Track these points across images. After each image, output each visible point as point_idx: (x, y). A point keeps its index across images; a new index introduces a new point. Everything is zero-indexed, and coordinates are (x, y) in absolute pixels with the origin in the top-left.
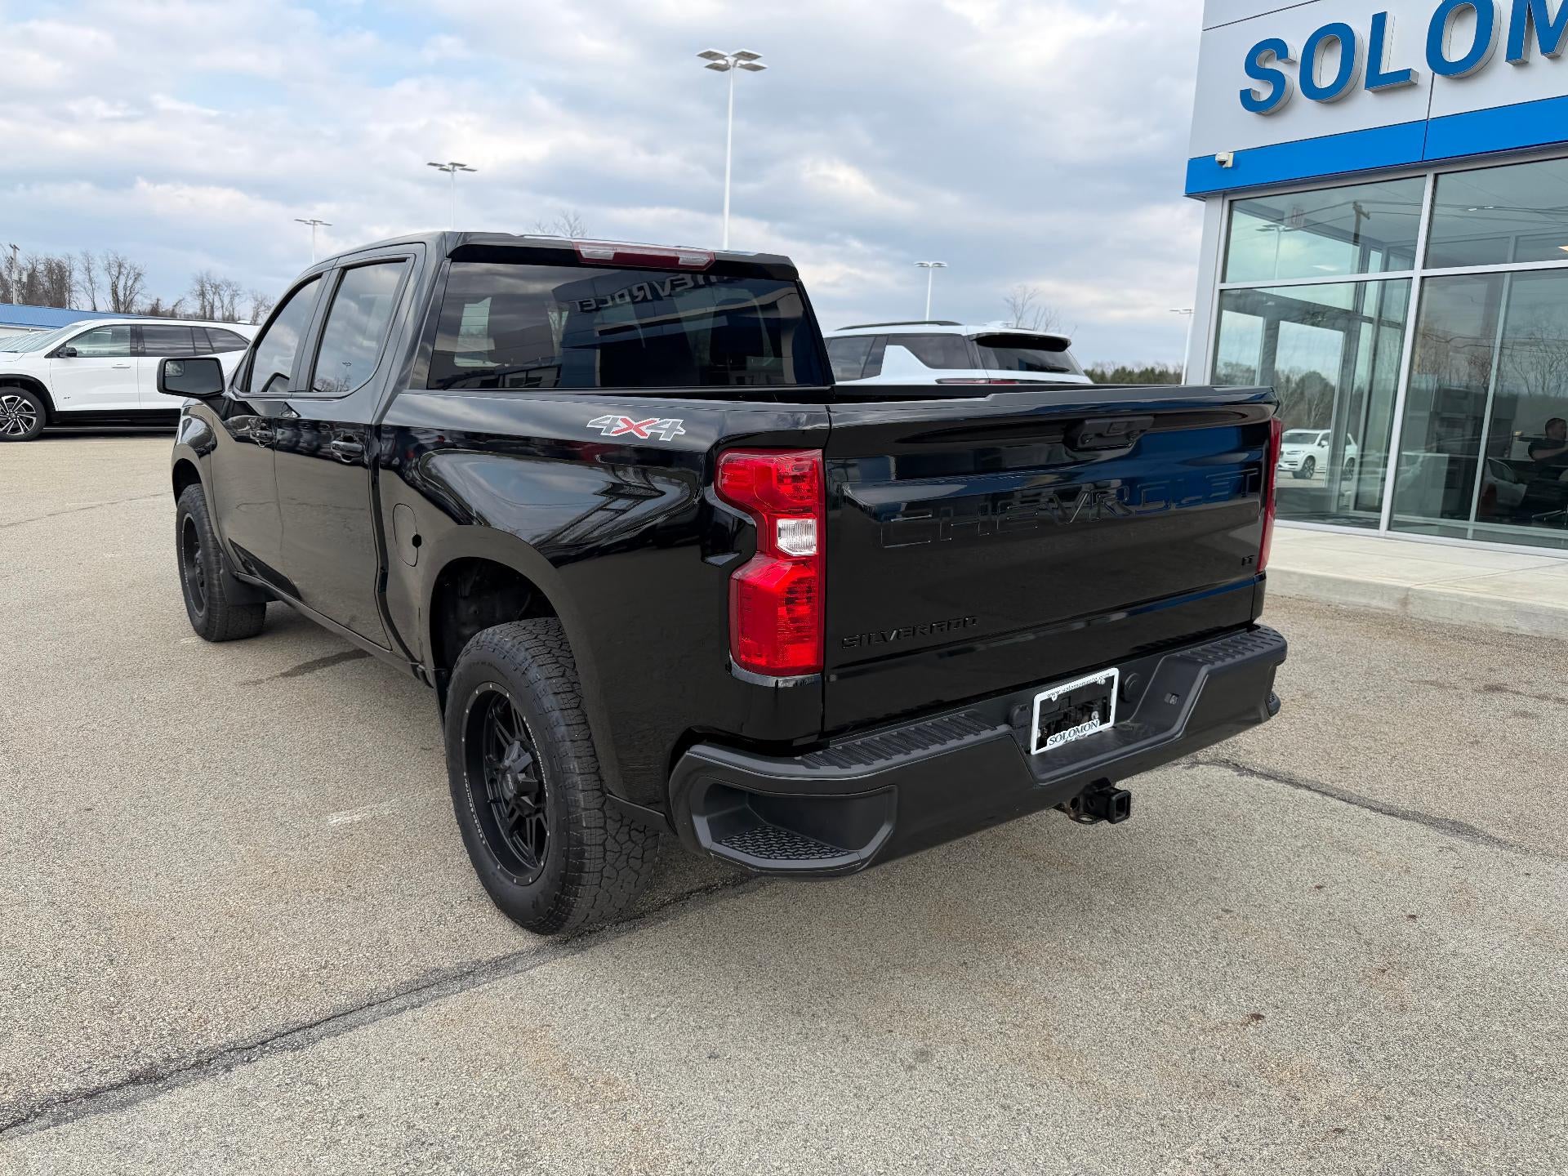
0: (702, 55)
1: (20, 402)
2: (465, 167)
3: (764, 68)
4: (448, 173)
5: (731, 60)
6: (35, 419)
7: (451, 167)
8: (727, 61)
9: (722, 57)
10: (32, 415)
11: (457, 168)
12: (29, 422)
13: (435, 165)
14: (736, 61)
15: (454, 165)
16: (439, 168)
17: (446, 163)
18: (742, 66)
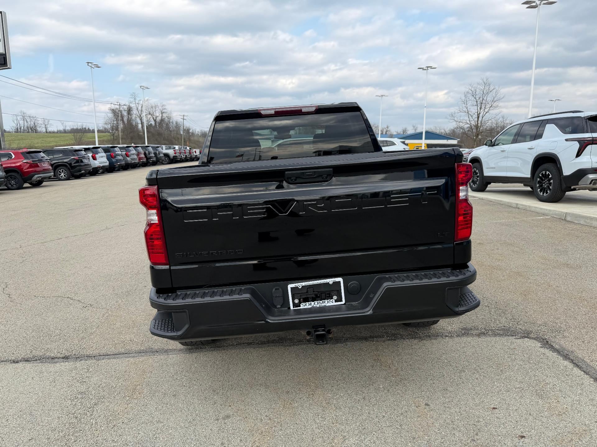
0: (523, 4)
2: (432, 67)
3: (556, 2)
4: (426, 71)
5: (538, 2)
7: (426, 68)
8: (536, 3)
9: (534, 2)
11: (429, 68)
13: (421, 68)
14: (541, 2)
15: (428, 67)
16: (422, 69)
17: (424, 67)
18: (544, 4)
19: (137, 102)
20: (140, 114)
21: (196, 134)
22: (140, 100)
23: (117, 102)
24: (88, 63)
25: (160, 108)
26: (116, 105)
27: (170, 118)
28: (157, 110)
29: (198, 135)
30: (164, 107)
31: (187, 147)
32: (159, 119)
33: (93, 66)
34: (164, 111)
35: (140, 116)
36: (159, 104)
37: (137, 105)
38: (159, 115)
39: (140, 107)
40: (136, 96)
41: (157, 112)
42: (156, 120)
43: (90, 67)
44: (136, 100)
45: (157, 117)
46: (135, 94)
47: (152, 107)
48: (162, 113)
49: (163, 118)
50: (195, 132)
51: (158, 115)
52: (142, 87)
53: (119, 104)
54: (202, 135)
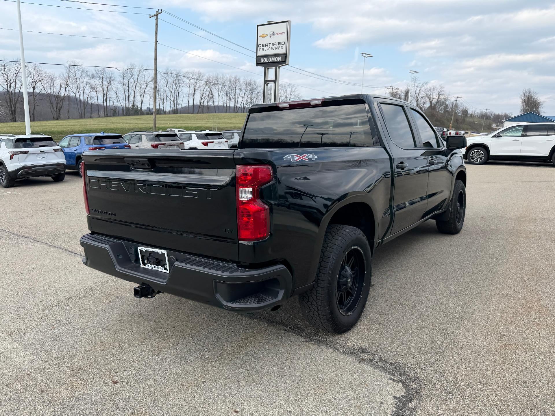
1: (480, 152)
6: (483, 158)
10: (483, 156)
12: (481, 159)
19: (416, 85)
20: (417, 96)
21: (475, 116)
22: (420, 83)
23: (391, 87)
24: (363, 53)
25: (438, 90)
26: (389, 89)
27: (447, 99)
28: (434, 92)
29: (478, 116)
30: (442, 89)
31: (445, 129)
32: (434, 101)
33: (367, 56)
34: (441, 93)
35: (417, 98)
36: (438, 87)
37: (416, 88)
38: (436, 97)
39: (419, 90)
40: (417, 79)
41: (434, 94)
42: (432, 101)
43: (364, 57)
44: (416, 83)
45: (434, 99)
46: (416, 77)
47: (430, 90)
48: (439, 95)
49: (440, 99)
50: (474, 113)
51: (434, 97)
52: (411, 72)
53: (392, 88)
54: (481, 116)
